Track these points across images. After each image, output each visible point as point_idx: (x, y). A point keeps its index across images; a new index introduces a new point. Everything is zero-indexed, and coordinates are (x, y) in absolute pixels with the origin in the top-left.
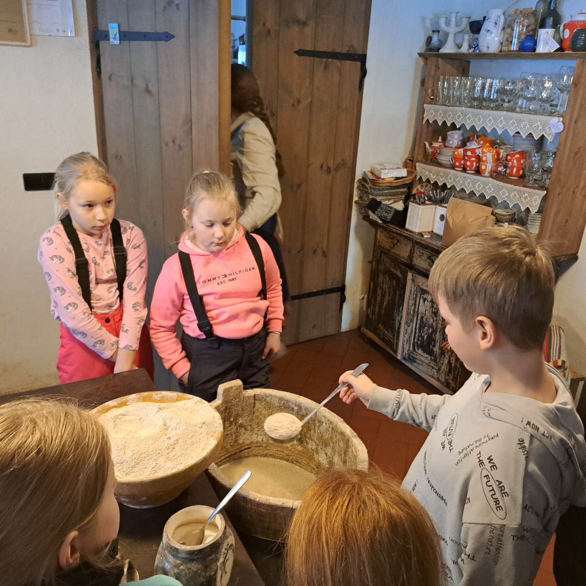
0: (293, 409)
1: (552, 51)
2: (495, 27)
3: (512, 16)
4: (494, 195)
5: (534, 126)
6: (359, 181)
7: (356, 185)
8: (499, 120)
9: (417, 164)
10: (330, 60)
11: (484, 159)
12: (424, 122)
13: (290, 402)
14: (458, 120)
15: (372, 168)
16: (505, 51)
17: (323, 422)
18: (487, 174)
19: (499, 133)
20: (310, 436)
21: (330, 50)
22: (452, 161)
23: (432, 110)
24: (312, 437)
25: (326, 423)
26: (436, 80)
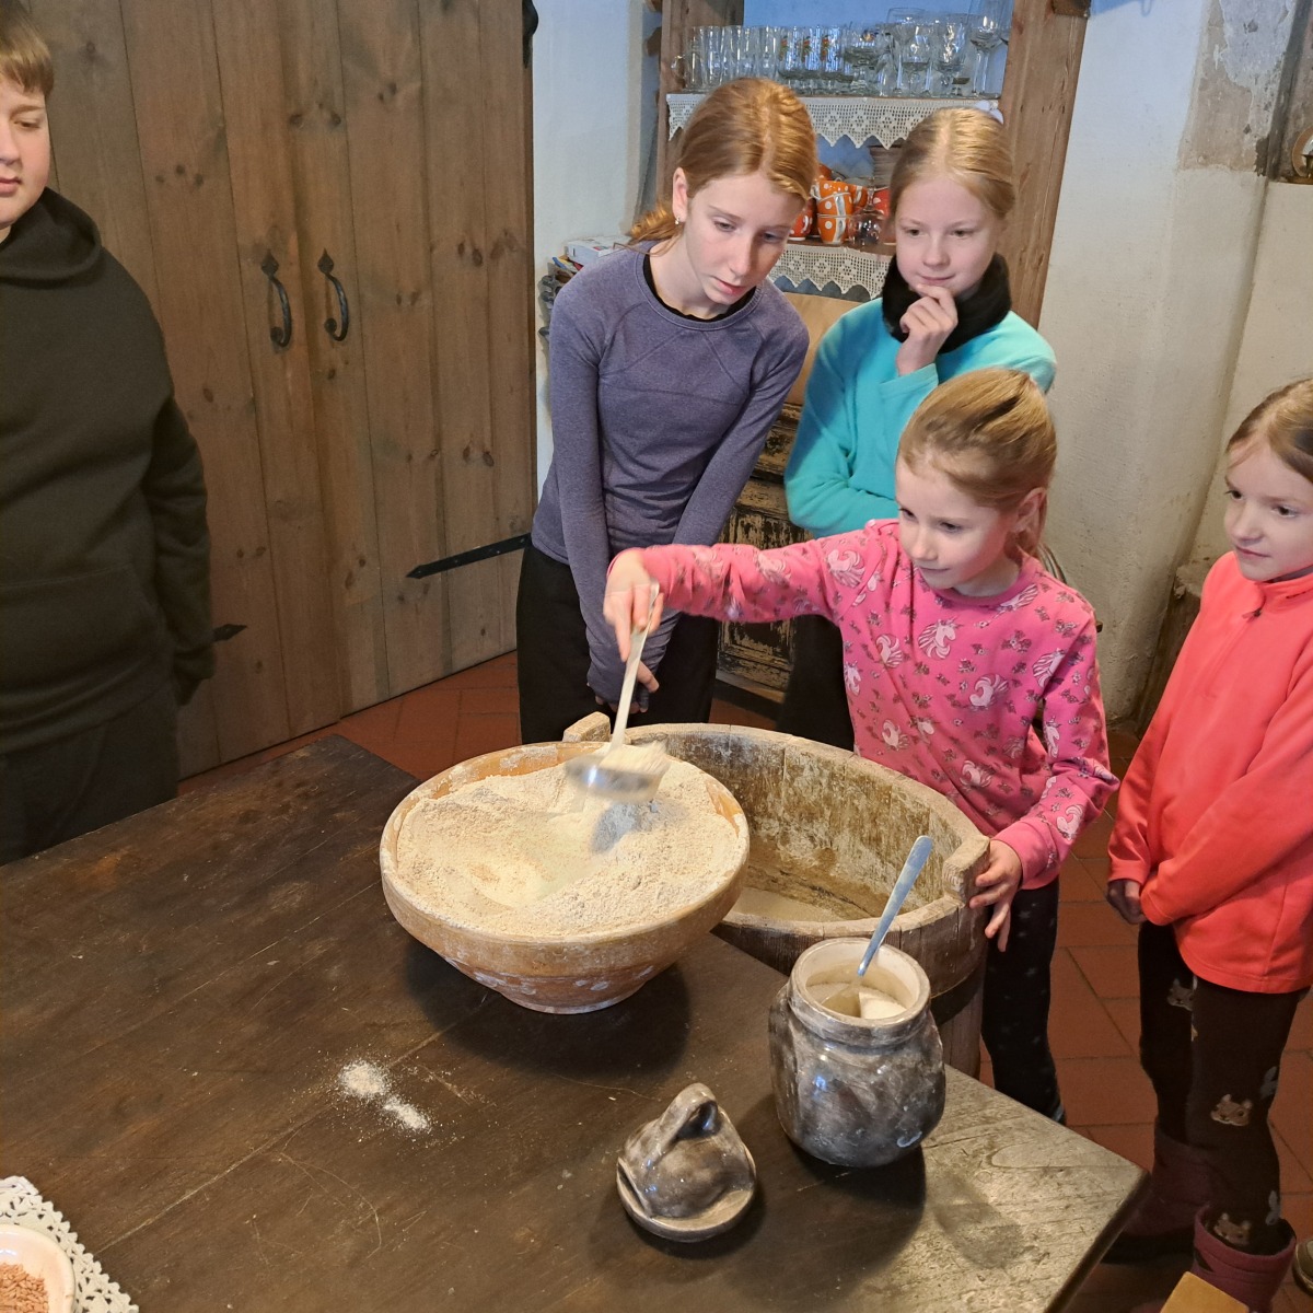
0: (719, 756)
4: (860, 283)
6: (544, 282)
7: (537, 293)
8: (855, 118)
11: (828, 206)
12: (671, 135)
13: (711, 742)
15: (567, 250)
17: (802, 769)
18: (836, 240)
19: (858, 146)
20: (766, 808)
23: (689, 107)
24: (770, 810)
25: (811, 769)
26: (686, 38)
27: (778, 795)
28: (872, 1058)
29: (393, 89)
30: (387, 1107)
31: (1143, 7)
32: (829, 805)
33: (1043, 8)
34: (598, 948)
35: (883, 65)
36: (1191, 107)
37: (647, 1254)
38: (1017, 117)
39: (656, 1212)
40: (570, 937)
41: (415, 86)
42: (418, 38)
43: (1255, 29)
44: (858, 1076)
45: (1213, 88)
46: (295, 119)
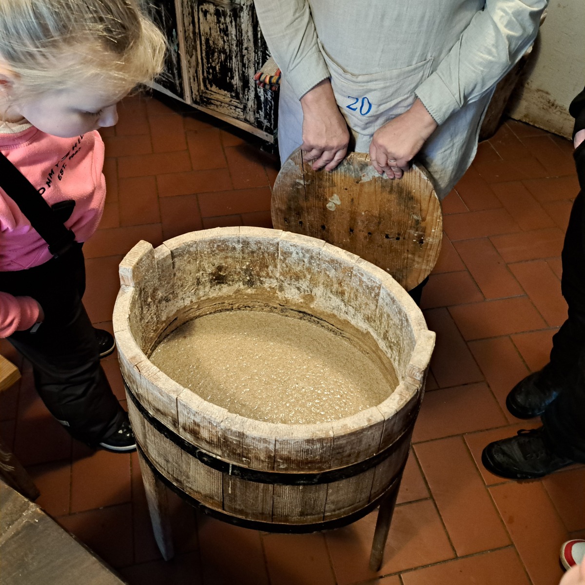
20: (268, 274)
27: (276, 267)
32: (309, 272)
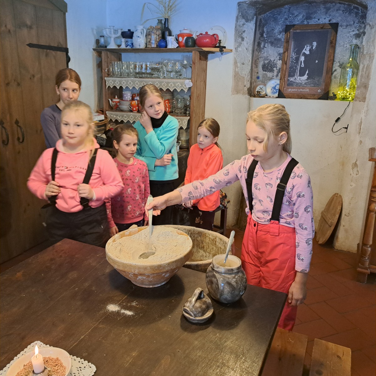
1: (175, 48)
2: (142, 35)
3: (149, 30)
5: (176, 85)
9: (107, 112)
10: (48, 51)
12: (107, 88)
14: (130, 85)
16: (149, 48)
21: (48, 45)
22: (131, 108)
23: (111, 81)
26: (109, 64)
28: (233, 275)
29: (34, 76)
30: (122, 312)
31: (219, 59)
33: (199, 59)
34: (169, 264)
35: (161, 71)
36: (233, 81)
37: (194, 327)
38: (195, 83)
39: (195, 316)
40: (162, 263)
41: (39, 76)
42: (40, 63)
43: (244, 64)
44: (232, 280)
45: (237, 77)
46: (8, 84)
